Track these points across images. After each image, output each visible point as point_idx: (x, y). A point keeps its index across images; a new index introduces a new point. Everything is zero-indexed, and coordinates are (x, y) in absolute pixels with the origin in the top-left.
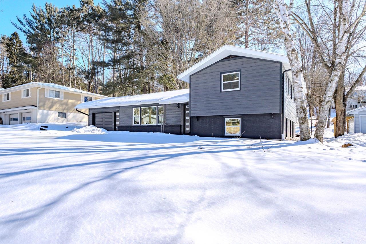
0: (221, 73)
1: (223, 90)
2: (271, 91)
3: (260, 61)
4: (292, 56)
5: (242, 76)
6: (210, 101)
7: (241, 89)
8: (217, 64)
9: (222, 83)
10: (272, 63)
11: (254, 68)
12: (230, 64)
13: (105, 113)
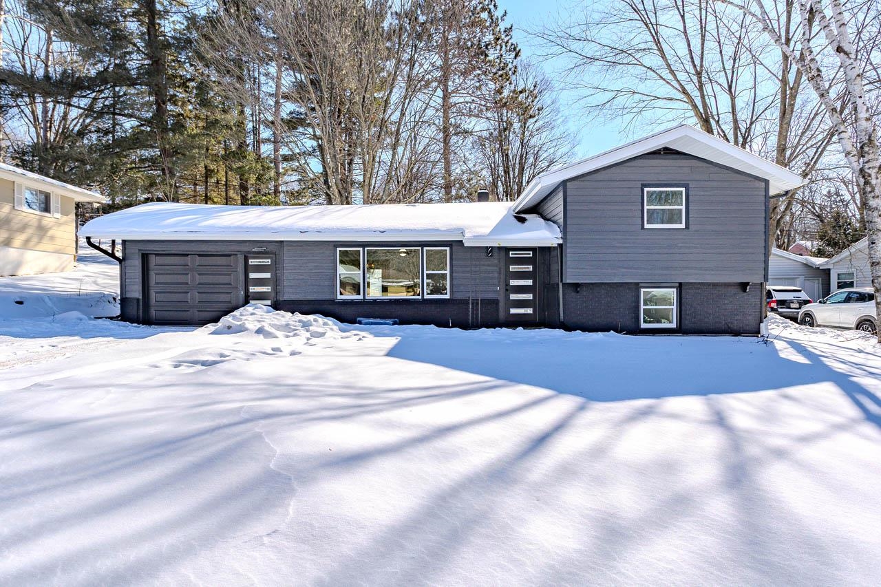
0: (644, 186)
1: (647, 226)
2: (748, 237)
3: (727, 171)
4: (877, 178)
5: (691, 198)
6: (619, 247)
7: (687, 227)
8: (633, 163)
9: (646, 207)
10: (750, 179)
11: (715, 184)
12: (664, 168)
13: (199, 255)
